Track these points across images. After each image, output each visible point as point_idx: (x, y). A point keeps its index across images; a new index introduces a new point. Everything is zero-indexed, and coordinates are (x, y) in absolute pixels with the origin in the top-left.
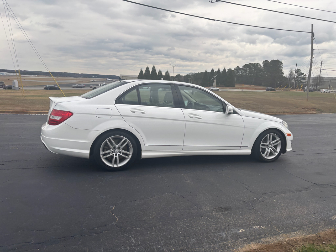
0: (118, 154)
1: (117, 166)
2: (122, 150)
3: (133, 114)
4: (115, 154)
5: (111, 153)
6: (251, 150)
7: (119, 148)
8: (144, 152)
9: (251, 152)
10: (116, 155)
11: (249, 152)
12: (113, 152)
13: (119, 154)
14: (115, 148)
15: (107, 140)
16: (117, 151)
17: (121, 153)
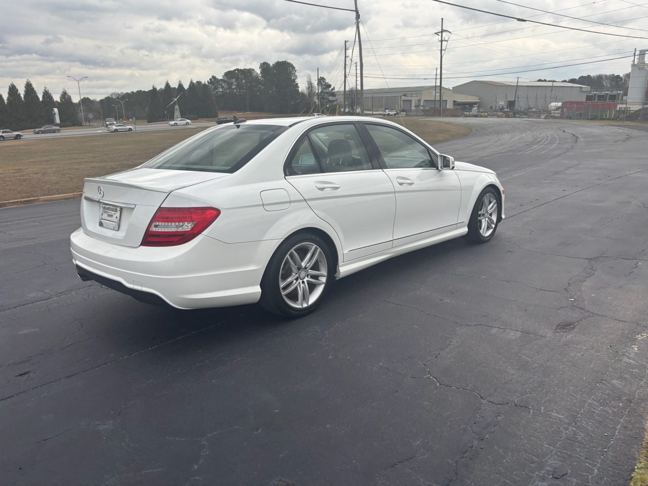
0: (305, 280)
1: (308, 304)
2: (310, 270)
3: (320, 194)
4: (301, 281)
5: (295, 281)
6: (467, 228)
7: (306, 268)
8: (343, 266)
9: (467, 230)
10: (303, 282)
11: (465, 230)
12: (297, 279)
13: (307, 281)
14: (299, 268)
15: (288, 256)
16: (303, 274)
17: (309, 277)
